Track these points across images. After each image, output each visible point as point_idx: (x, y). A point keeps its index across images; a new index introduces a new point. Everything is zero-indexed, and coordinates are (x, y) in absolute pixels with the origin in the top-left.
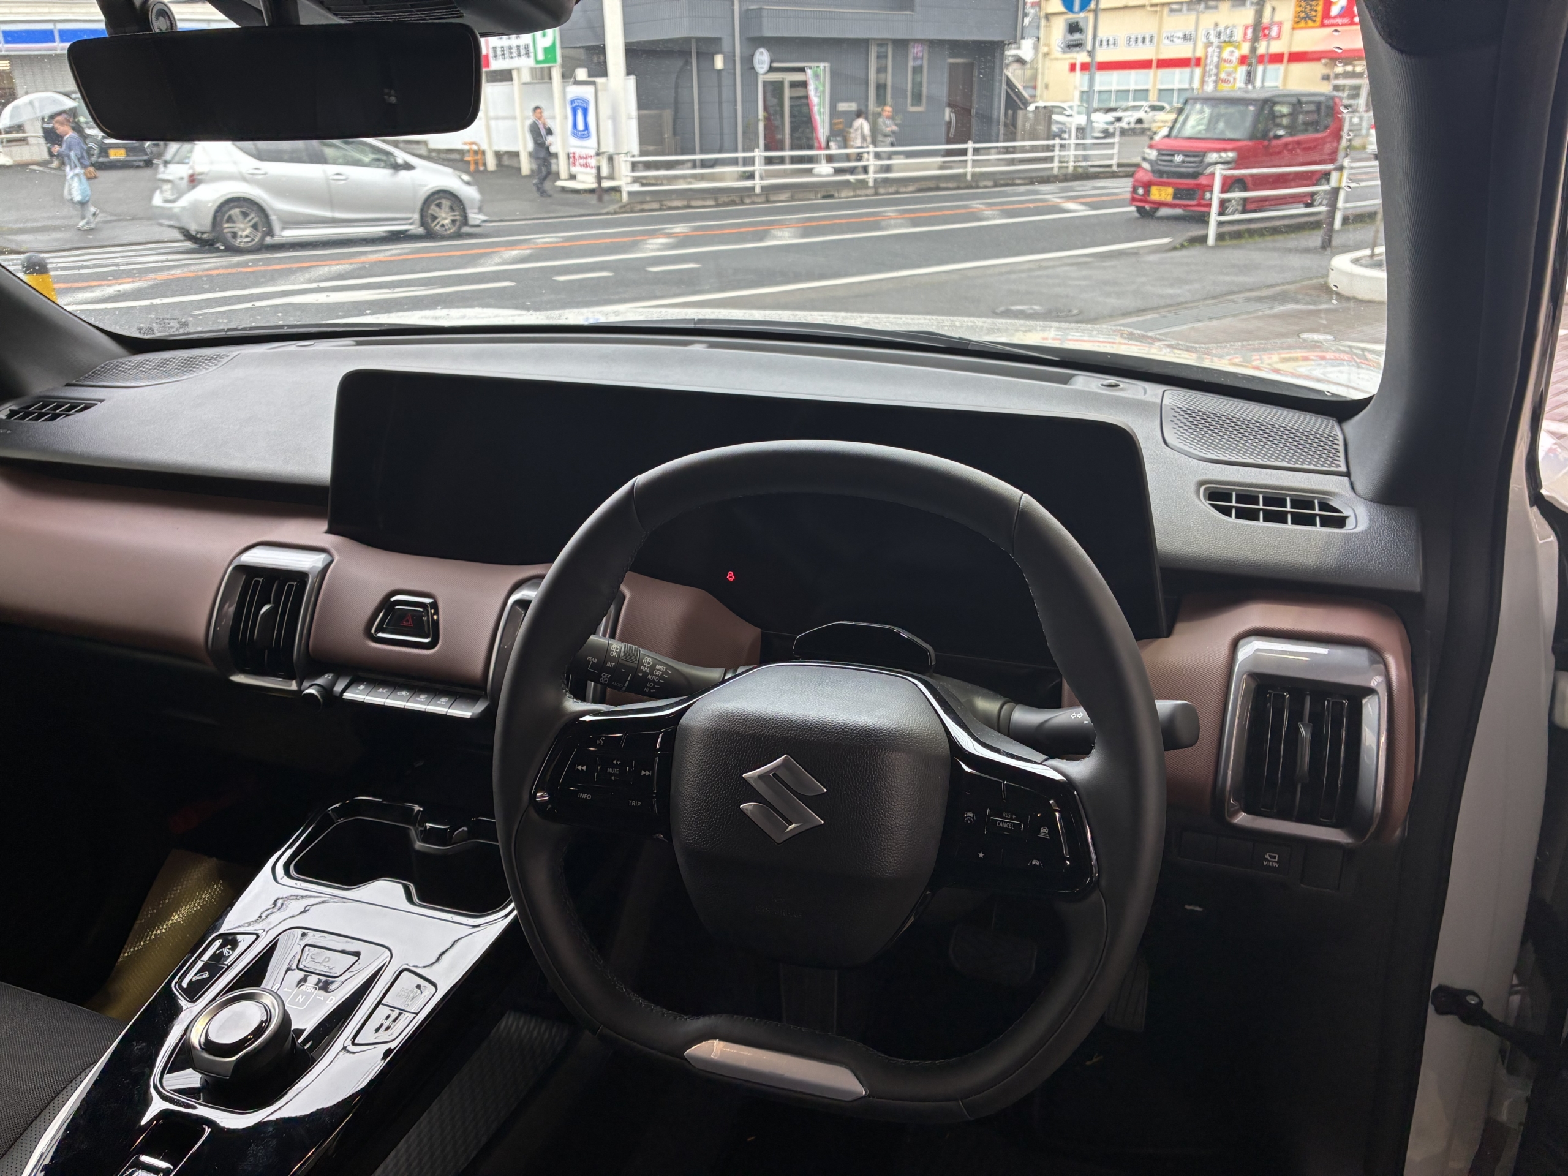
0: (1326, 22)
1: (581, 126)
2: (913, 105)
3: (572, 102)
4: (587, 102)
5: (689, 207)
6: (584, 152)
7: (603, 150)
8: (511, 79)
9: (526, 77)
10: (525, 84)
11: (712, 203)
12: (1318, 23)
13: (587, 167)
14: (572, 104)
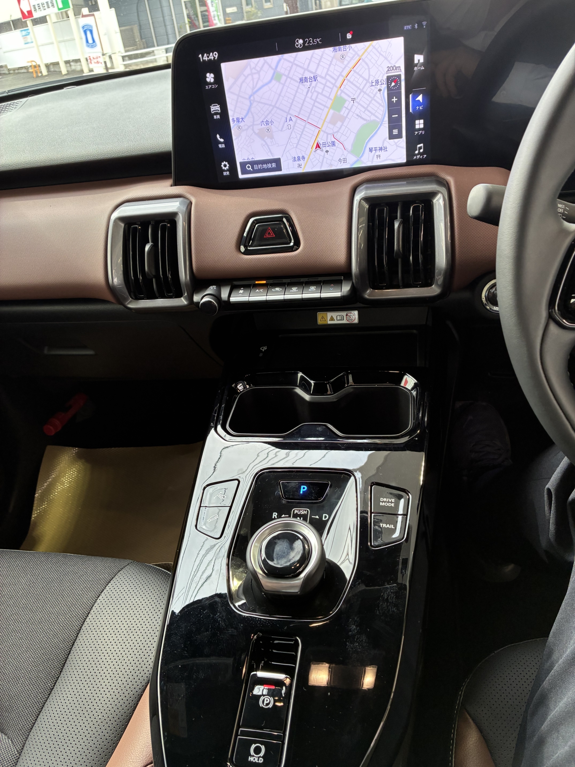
1: (90, 41)
3: (83, 27)
4: (91, 26)
6: (95, 55)
7: (105, 53)
8: (46, 22)
9: (54, 19)
10: (54, 23)
13: (98, 63)
14: (83, 29)
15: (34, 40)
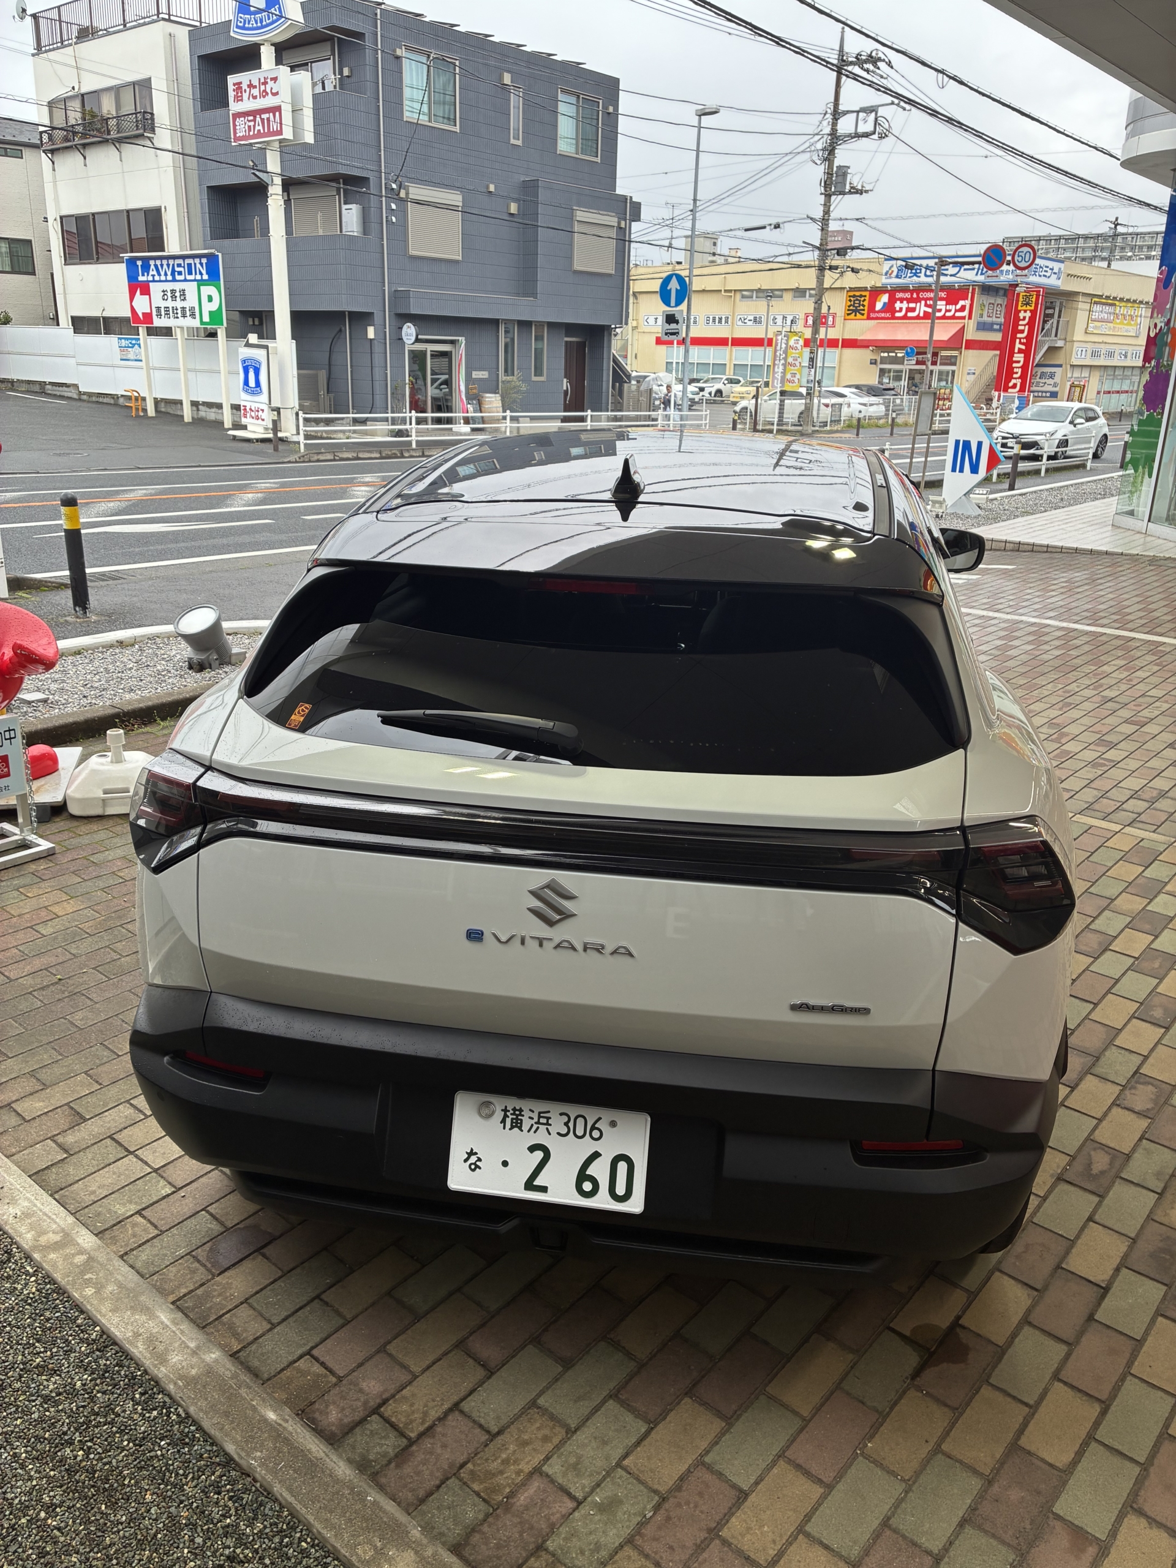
0: (872, 315)
2: (535, 375)
3: (244, 361)
4: (258, 363)
5: (358, 458)
6: (254, 406)
8: (171, 335)
9: (188, 334)
11: (378, 455)
12: (865, 316)
13: (261, 419)
14: (243, 363)
15: (143, 359)
